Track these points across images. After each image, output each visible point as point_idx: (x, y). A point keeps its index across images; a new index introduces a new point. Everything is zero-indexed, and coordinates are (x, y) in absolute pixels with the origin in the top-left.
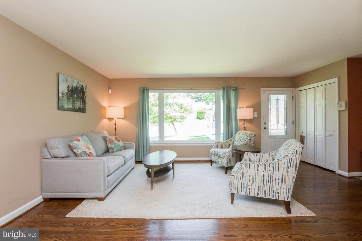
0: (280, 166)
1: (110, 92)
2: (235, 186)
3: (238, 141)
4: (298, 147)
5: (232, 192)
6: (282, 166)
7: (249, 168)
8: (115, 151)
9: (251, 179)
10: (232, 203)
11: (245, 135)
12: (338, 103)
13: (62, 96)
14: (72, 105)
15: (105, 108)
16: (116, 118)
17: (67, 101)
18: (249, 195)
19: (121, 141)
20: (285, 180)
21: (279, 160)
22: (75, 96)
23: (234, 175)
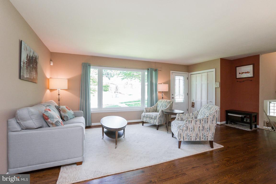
0: (208, 120)
1: (52, 64)
2: (182, 136)
3: (161, 107)
4: (218, 108)
5: (180, 140)
6: (210, 120)
7: (191, 123)
8: (69, 119)
9: (192, 130)
10: (179, 147)
11: (165, 102)
12: (215, 83)
13: (23, 65)
14: (29, 74)
15: (49, 79)
16: (59, 89)
17: (26, 70)
18: (190, 140)
19: (71, 110)
20: (211, 128)
21: (208, 117)
22: (31, 65)
23: (181, 128)
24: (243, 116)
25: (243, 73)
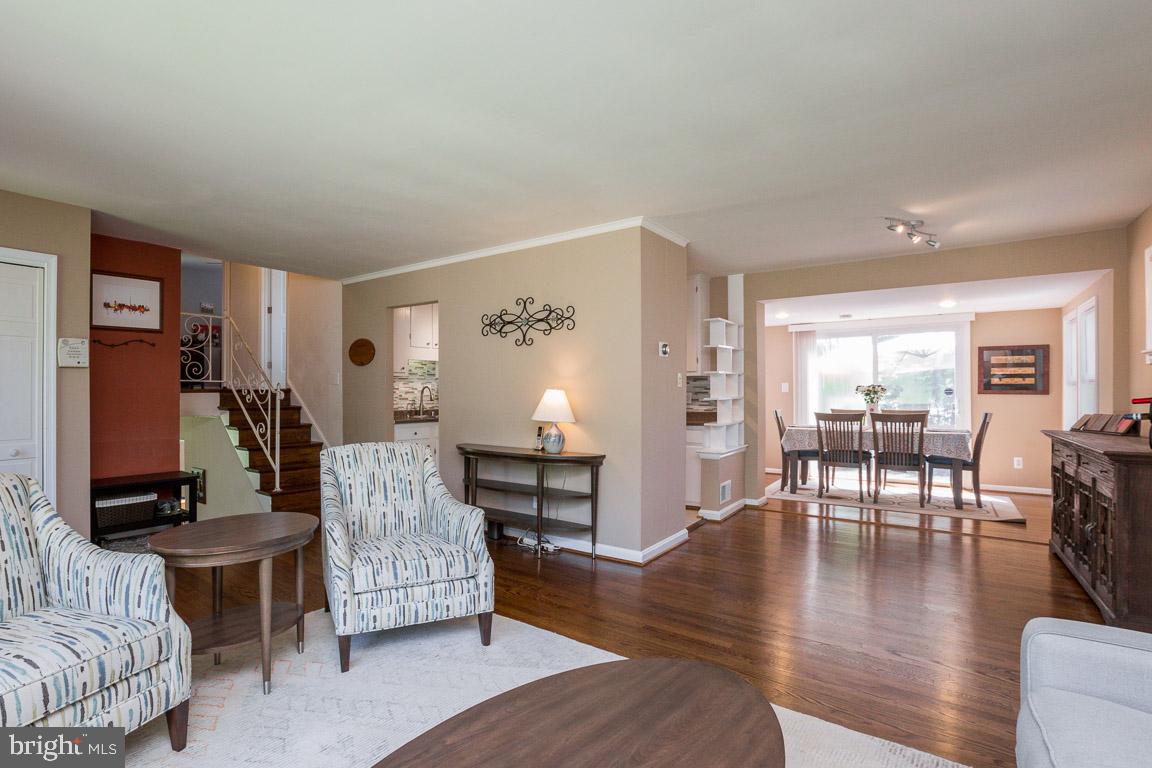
24: (153, 497)
25: (121, 306)
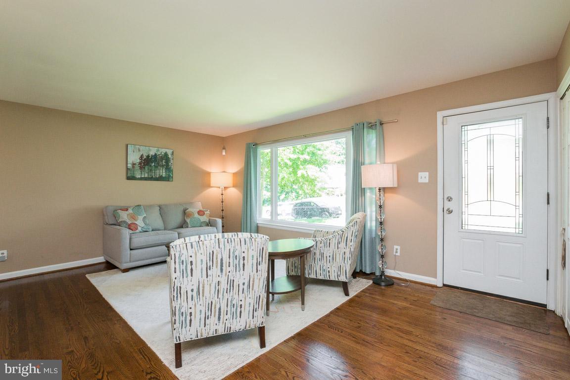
1: (224, 153)
13: (133, 166)
16: (223, 187)
17: (140, 171)
22: (153, 164)
